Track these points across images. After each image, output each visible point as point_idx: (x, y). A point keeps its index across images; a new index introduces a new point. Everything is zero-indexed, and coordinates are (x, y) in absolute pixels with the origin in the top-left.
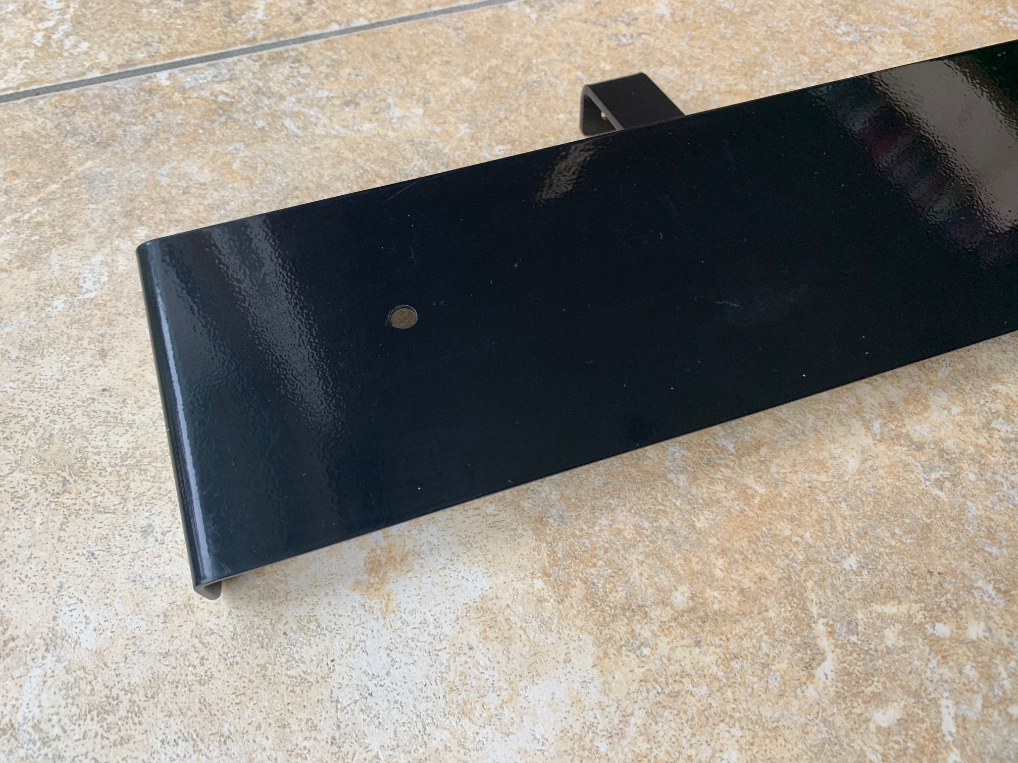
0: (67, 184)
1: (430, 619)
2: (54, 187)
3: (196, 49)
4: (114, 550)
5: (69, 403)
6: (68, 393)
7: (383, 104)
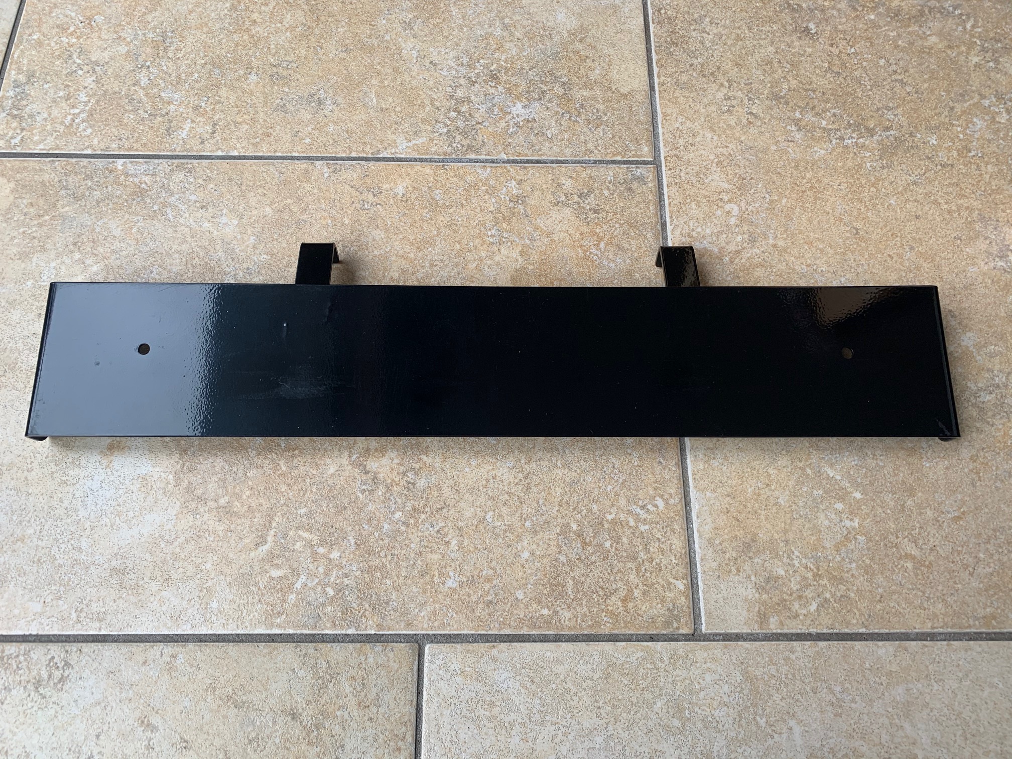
0: (53, 218)
1: (122, 476)
2: (47, 218)
3: (143, 149)
4: (14, 407)
5: (18, 335)
6: (19, 330)
7: (220, 213)
